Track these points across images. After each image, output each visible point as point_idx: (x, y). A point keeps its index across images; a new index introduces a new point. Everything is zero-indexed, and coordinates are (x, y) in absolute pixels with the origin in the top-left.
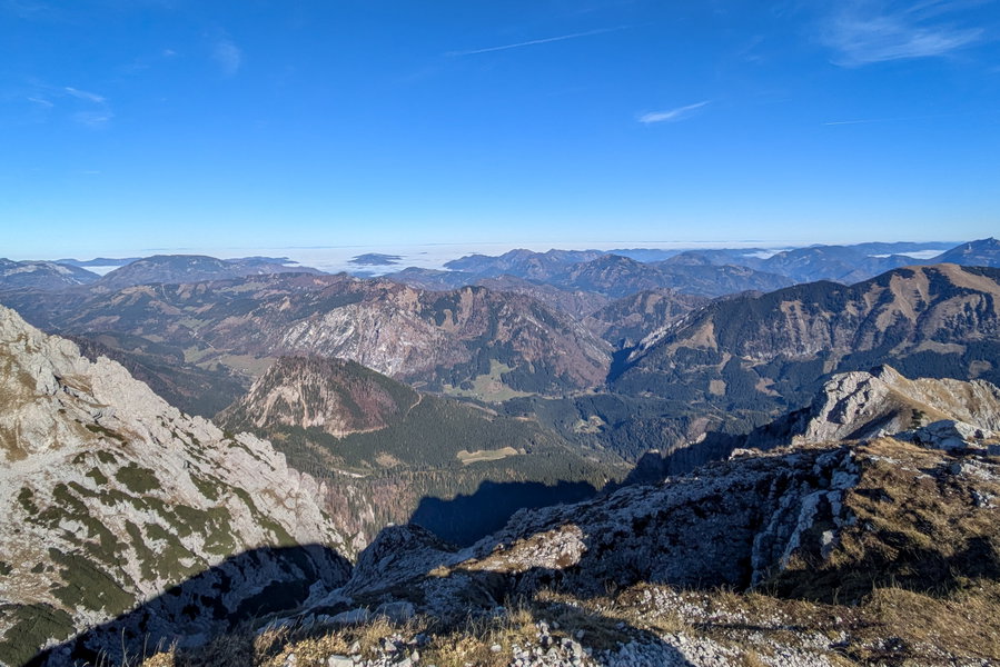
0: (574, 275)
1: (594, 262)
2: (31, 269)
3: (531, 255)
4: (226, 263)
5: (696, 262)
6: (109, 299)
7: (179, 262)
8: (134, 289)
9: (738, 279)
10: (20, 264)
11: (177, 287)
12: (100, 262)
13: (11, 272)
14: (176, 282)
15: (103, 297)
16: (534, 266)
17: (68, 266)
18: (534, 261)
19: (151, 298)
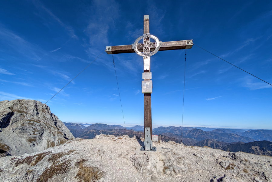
0: (187, 133)
1: (191, 130)
2: (75, 125)
3: (175, 128)
4: (109, 126)
5: (221, 132)
6: (87, 132)
7: (100, 125)
8: (92, 130)
9: (236, 138)
10: (74, 124)
11: (99, 130)
12: (86, 124)
13: (72, 125)
14: (99, 129)
15: (86, 132)
16: (176, 130)
17: (81, 125)
18: (176, 129)
19: (94, 133)
